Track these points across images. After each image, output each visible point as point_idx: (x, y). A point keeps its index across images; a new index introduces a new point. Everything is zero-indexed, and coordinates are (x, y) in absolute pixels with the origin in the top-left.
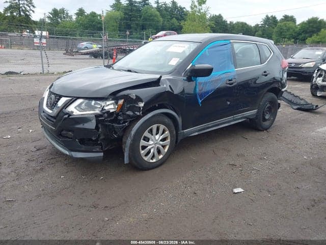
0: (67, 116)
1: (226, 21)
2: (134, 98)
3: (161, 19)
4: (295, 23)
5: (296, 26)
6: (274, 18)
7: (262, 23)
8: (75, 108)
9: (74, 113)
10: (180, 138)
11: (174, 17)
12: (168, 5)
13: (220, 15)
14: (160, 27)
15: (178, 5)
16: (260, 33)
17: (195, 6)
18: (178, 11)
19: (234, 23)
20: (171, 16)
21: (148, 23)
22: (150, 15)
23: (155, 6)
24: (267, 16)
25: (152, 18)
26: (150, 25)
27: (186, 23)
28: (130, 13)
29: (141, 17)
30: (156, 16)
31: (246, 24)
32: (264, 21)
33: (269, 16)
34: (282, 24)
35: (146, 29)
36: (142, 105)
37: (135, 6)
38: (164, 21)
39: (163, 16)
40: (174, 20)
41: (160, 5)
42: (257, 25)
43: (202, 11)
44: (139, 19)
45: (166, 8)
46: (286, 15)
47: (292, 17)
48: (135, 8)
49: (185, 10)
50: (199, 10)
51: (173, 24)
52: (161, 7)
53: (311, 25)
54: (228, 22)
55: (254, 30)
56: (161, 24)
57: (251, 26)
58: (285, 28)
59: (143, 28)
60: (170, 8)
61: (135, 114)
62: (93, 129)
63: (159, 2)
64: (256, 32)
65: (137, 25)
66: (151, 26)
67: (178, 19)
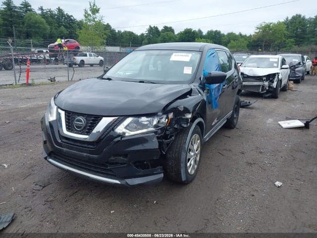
0: (119, 139)
1: (115, 30)
2: (182, 110)
3: (48, 27)
4: (174, 33)
5: (175, 36)
6: (156, 28)
7: (147, 32)
8: (126, 128)
9: (127, 135)
10: (202, 143)
11: (61, 25)
12: (54, 13)
13: (108, 24)
14: (47, 36)
15: (65, 13)
16: (146, 41)
17: (89, 15)
18: (66, 18)
19: (122, 31)
20: (58, 24)
21: (33, 30)
22: (34, 22)
23: (39, 12)
24: (150, 27)
25: (38, 25)
26: (36, 33)
27: (81, 31)
28: (10, 19)
29: (23, 23)
30: (41, 23)
31: (133, 33)
32: (148, 31)
33: (152, 26)
34: (164, 34)
35: (31, 37)
36: (189, 116)
37: (15, 11)
38: (51, 29)
39: (50, 23)
40: (62, 28)
41: (45, 11)
42: (142, 35)
43: (96, 20)
44: (21, 26)
45: (52, 16)
46: (166, 26)
47: (171, 28)
48: (16, 14)
49: (72, 18)
50: (94, 19)
51: (62, 32)
52: (46, 13)
53: (187, 35)
54: (117, 31)
55: (141, 39)
56: (48, 31)
57: (137, 35)
58: (167, 37)
59: (28, 36)
60: (56, 15)
61: (182, 126)
62: (157, 149)
63: (44, 8)
64: (142, 40)
65: (20, 32)
66: (38, 33)
67: (66, 27)
